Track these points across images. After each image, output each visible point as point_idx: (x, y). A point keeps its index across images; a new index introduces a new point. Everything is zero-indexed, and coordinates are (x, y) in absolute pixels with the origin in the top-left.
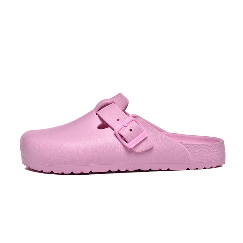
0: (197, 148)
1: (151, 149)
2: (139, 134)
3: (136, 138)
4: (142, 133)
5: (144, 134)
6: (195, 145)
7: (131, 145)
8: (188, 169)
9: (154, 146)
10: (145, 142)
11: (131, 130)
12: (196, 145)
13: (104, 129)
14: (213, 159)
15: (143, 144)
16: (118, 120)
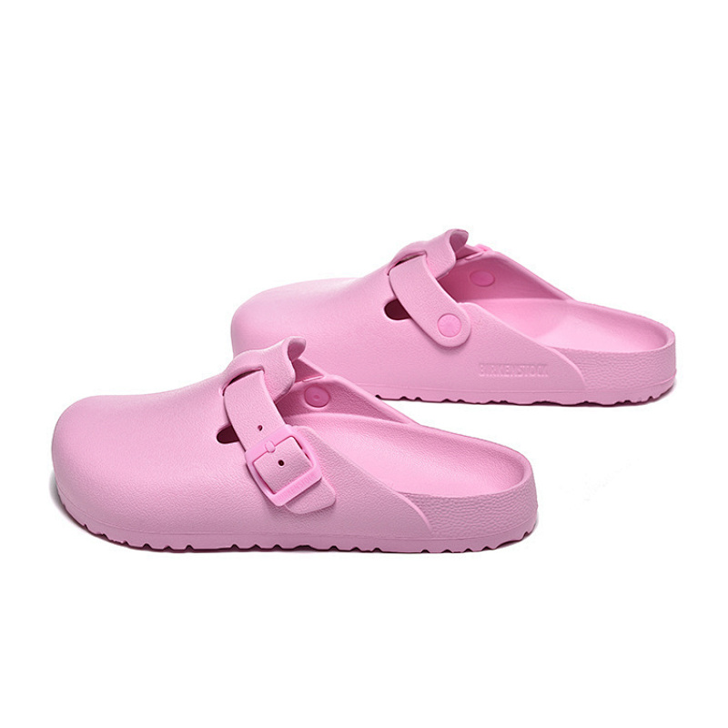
0: (447, 507)
1: (330, 508)
2: (301, 473)
3: (293, 483)
4: (308, 473)
5: (312, 475)
6: (442, 501)
7: (279, 499)
8: (425, 551)
9: (338, 501)
10: (315, 492)
11: (281, 463)
12: (443, 499)
13: (229, 444)
14: (488, 532)
15: (310, 495)
16: (260, 428)
